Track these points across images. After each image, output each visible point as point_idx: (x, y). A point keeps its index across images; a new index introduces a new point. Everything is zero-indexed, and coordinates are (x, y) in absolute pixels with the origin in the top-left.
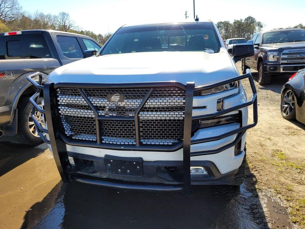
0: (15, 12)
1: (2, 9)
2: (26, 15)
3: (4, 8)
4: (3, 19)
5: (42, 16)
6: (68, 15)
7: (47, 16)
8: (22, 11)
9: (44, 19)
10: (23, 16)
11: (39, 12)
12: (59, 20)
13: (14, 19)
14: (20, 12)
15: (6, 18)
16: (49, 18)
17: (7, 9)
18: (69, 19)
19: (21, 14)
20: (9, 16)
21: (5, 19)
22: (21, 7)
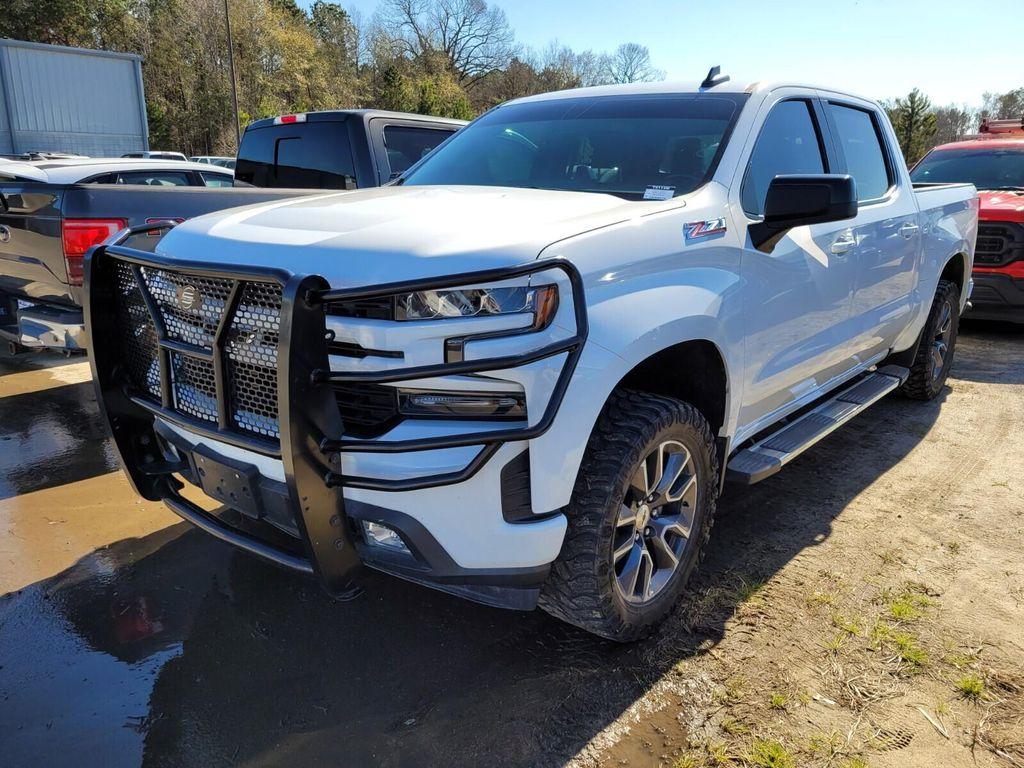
0: (493, 47)
1: (463, 43)
2: (522, 59)
3: (468, 38)
4: (461, 70)
5: (566, 57)
6: (645, 53)
7: (580, 59)
8: (511, 46)
9: (570, 69)
10: (515, 60)
11: (560, 48)
12: (615, 70)
13: (488, 71)
14: (507, 47)
15: (467, 67)
16: (586, 64)
17: (474, 42)
18: (646, 65)
19: (508, 56)
20: (477, 62)
21: (464, 70)
22: (512, 34)
